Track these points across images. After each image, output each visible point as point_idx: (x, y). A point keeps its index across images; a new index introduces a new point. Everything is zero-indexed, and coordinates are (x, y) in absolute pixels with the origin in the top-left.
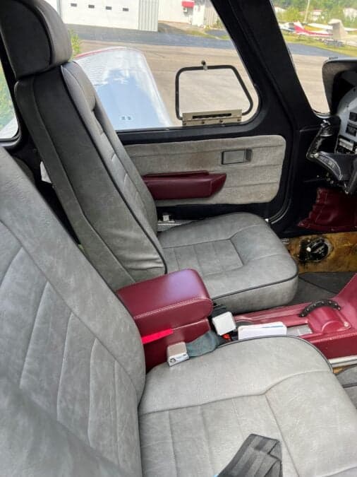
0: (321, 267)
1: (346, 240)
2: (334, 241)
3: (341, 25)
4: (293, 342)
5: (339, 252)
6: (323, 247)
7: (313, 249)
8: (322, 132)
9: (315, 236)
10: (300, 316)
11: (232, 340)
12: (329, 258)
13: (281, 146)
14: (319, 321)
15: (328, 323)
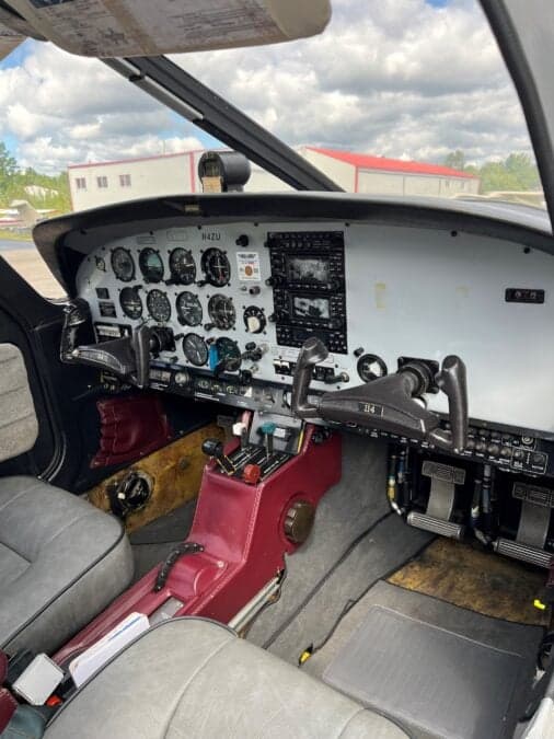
0: (149, 512)
1: (165, 460)
2: (150, 468)
3: (30, 206)
4: (167, 630)
5: (164, 481)
6: (139, 484)
7: (128, 493)
8: (70, 320)
9: (122, 473)
10: (155, 591)
11: (64, 700)
12: (154, 495)
13: (15, 358)
14: (185, 582)
15: (198, 576)
